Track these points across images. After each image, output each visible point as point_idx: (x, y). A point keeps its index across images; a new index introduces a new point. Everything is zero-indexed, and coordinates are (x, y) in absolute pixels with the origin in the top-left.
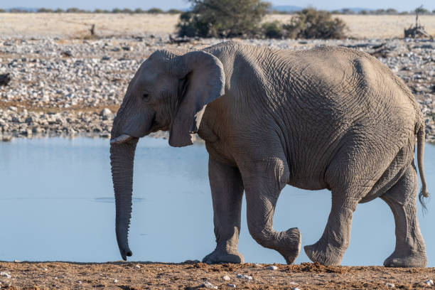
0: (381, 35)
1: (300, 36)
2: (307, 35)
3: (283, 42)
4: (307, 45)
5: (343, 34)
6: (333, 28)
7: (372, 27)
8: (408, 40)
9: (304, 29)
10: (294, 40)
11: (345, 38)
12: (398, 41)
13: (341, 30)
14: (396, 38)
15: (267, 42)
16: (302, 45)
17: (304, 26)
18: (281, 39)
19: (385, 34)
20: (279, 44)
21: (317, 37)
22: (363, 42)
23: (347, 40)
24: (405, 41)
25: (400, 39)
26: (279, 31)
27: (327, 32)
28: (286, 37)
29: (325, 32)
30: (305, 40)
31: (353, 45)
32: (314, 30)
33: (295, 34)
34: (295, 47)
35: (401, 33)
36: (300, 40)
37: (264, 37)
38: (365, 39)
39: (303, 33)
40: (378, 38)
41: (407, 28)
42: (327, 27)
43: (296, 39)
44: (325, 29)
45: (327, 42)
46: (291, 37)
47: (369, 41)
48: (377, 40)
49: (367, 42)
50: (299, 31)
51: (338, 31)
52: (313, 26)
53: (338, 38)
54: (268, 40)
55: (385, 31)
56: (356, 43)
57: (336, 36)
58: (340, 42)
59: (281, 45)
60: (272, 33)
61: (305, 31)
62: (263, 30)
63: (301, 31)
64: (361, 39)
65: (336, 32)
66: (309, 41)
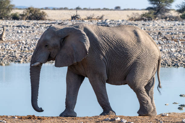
0: (61, 18)
1: (27, 19)
2: (30, 18)
3: (20, 21)
4: (30, 23)
5: (45, 18)
6: (41, 16)
7: (58, 15)
8: (73, 21)
9: (29, 16)
10: (24, 21)
11: (46, 20)
12: (69, 21)
13: (45, 16)
14: (68, 20)
15: (13, 21)
16: (28, 23)
17: (29, 15)
18: (19, 20)
19: (63, 18)
20: (18, 22)
21: (34, 19)
22: (54, 22)
23: (47, 20)
24: (72, 21)
25: (70, 20)
26: (18, 17)
27: (39, 17)
28: (21, 19)
29: (38, 17)
30: (29, 21)
31: (50, 23)
32: (33, 16)
33: (25, 18)
34: (25, 23)
35: (70, 18)
36: (27, 21)
37: (11, 19)
38: (55, 20)
39: (29, 18)
40: (60, 20)
41: (73, 16)
42: (39, 15)
43: (25, 20)
44: (38, 16)
45: (39, 21)
46: (23, 19)
47: (57, 21)
48: (60, 21)
49: (55, 22)
50: (27, 17)
51: (43, 17)
52: (33, 15)
53: (43, 20)
54: (13, 20)
55: (63, 17)
56: (51, 22)
57: (43, 19)
58: (44, 22)
59: (19, 23)
60: (15, 18)
61: (29, 17)
62: (11, 16)
63: (28, 17)
64: (53, 20)
65: (42, 17)
66: (31, 21)
